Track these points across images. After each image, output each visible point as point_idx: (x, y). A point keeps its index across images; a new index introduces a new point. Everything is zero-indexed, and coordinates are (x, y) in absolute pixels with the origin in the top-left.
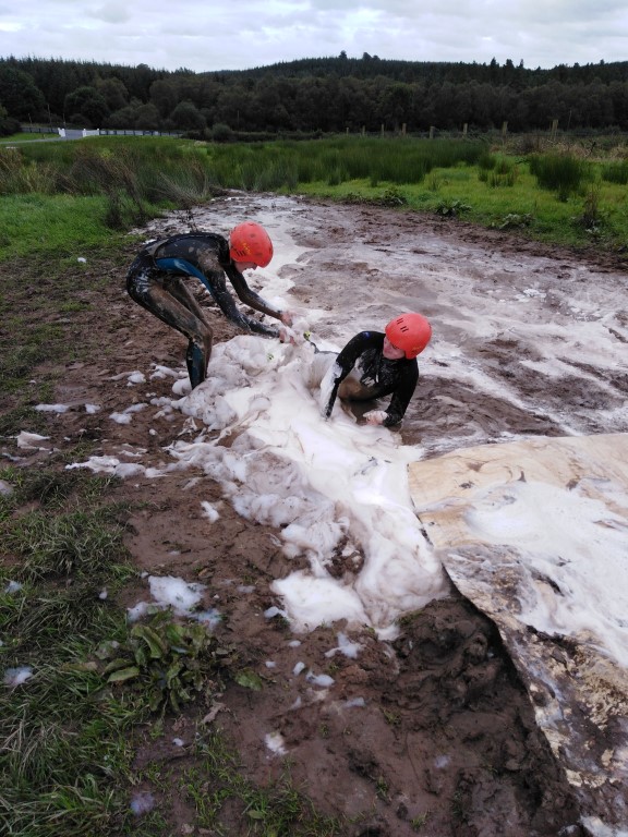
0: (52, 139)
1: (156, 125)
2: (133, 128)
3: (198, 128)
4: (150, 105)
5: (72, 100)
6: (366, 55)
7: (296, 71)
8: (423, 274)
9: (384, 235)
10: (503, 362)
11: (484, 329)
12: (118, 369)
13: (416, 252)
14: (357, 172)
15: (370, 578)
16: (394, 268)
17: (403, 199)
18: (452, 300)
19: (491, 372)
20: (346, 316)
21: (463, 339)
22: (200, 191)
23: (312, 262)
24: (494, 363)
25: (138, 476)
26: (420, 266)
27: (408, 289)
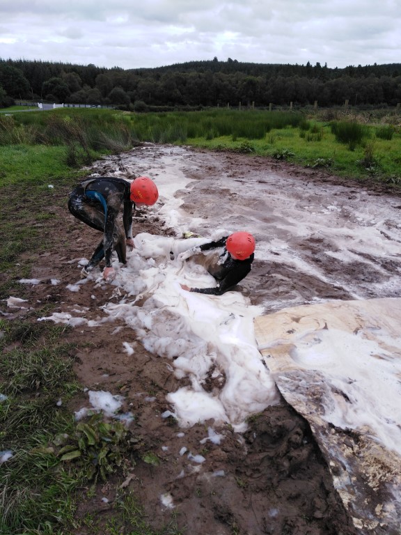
0: (34, 110)
1: (99, 101)
2: (85, 103)
3: (125, 103)
4: (96, 89)
5: (47, 86)
6: (230, 60)
7: (187, 68)
8: (264, 197)
9: (240, 171)
10: (314, 252)
11: (302, 231)
12: (72, 256)
13: (260, 182)
14: (224, 131)
15: (229, 392)
16: (246, 192)
17: (252, 149)
18: (282, 213)
19: (306, 258)
20: (216, 223)
21: (289, 238)
22: (126, 143)
23: (195, 188)
24: (309, 253)
25: (83, 326)
26: (262, 191)
27: (255, 205)
